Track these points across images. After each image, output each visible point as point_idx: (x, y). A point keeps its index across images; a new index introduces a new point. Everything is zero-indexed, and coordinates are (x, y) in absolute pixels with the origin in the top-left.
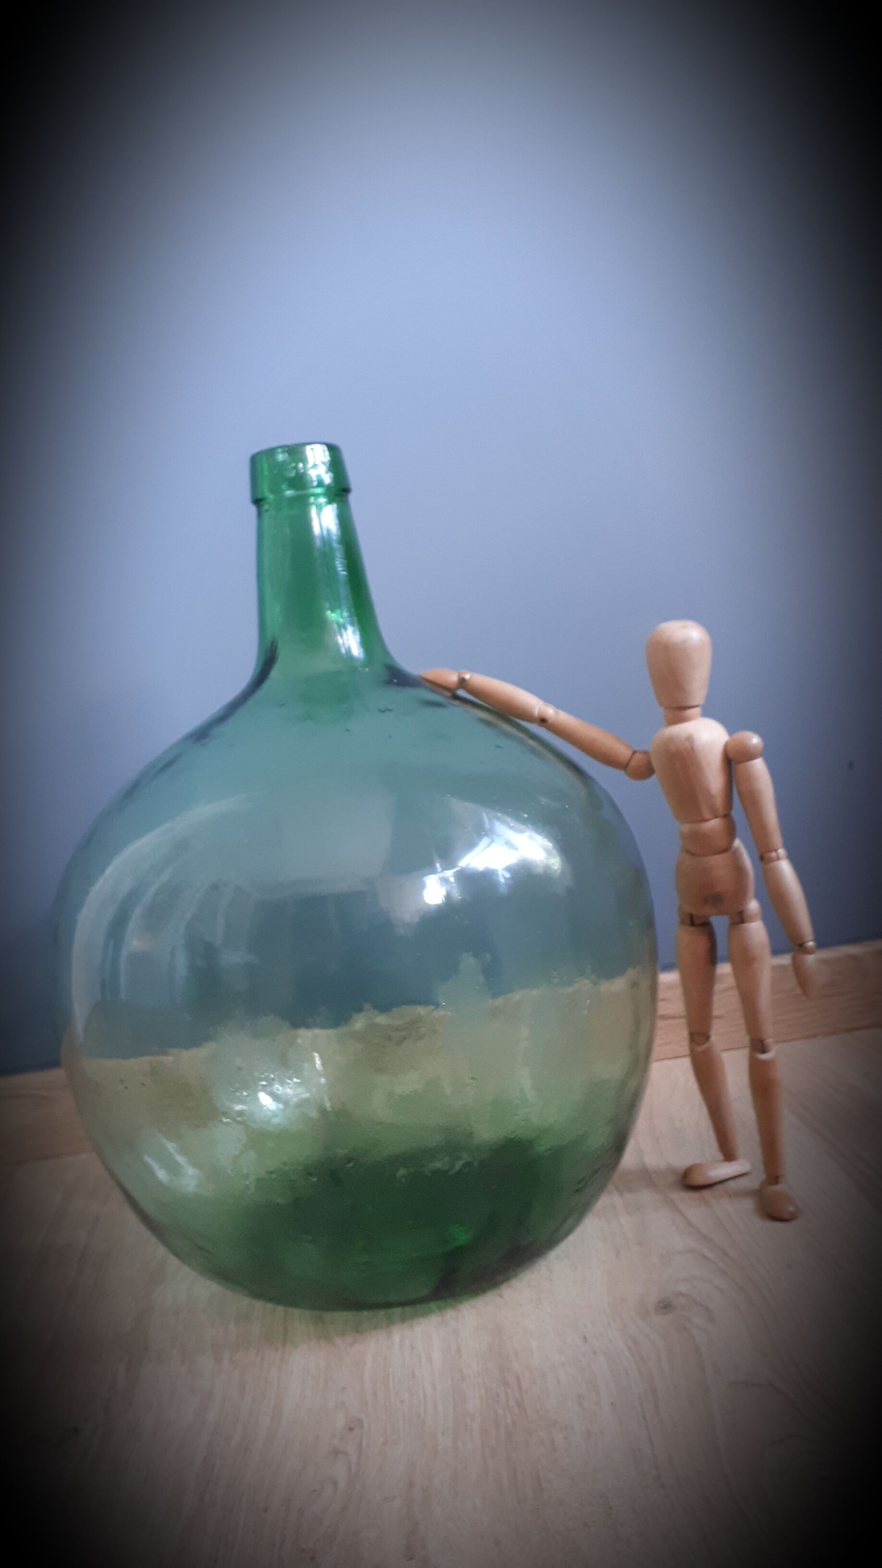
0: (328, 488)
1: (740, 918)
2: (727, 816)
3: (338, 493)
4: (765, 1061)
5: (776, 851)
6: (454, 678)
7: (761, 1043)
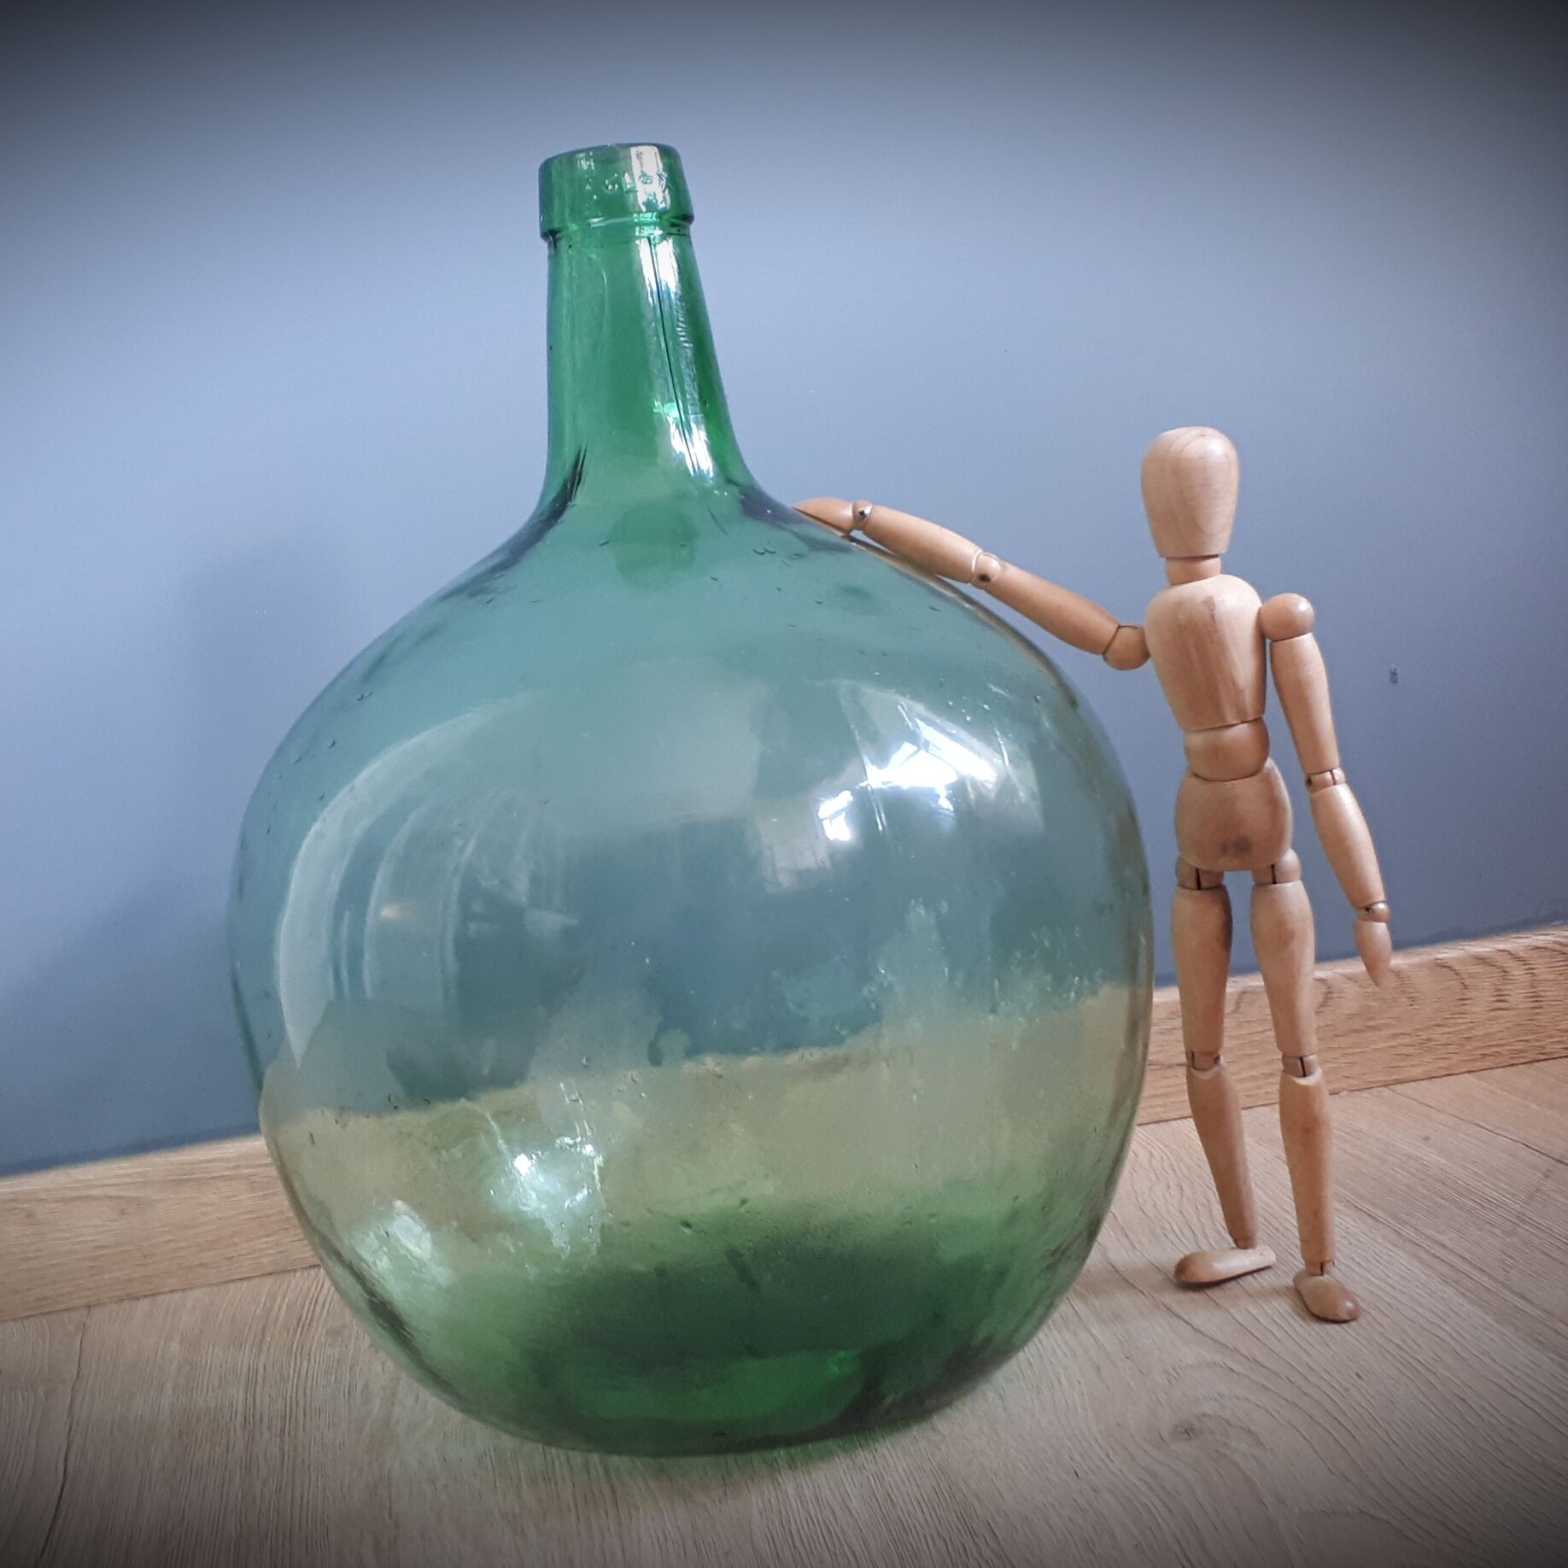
0: (661, 214)
1: (1272, 875)
3: (674, 221)
4: (1306, 1088)
5: (1331, 771)
6: (848, 513)
7: (1299, 1063)
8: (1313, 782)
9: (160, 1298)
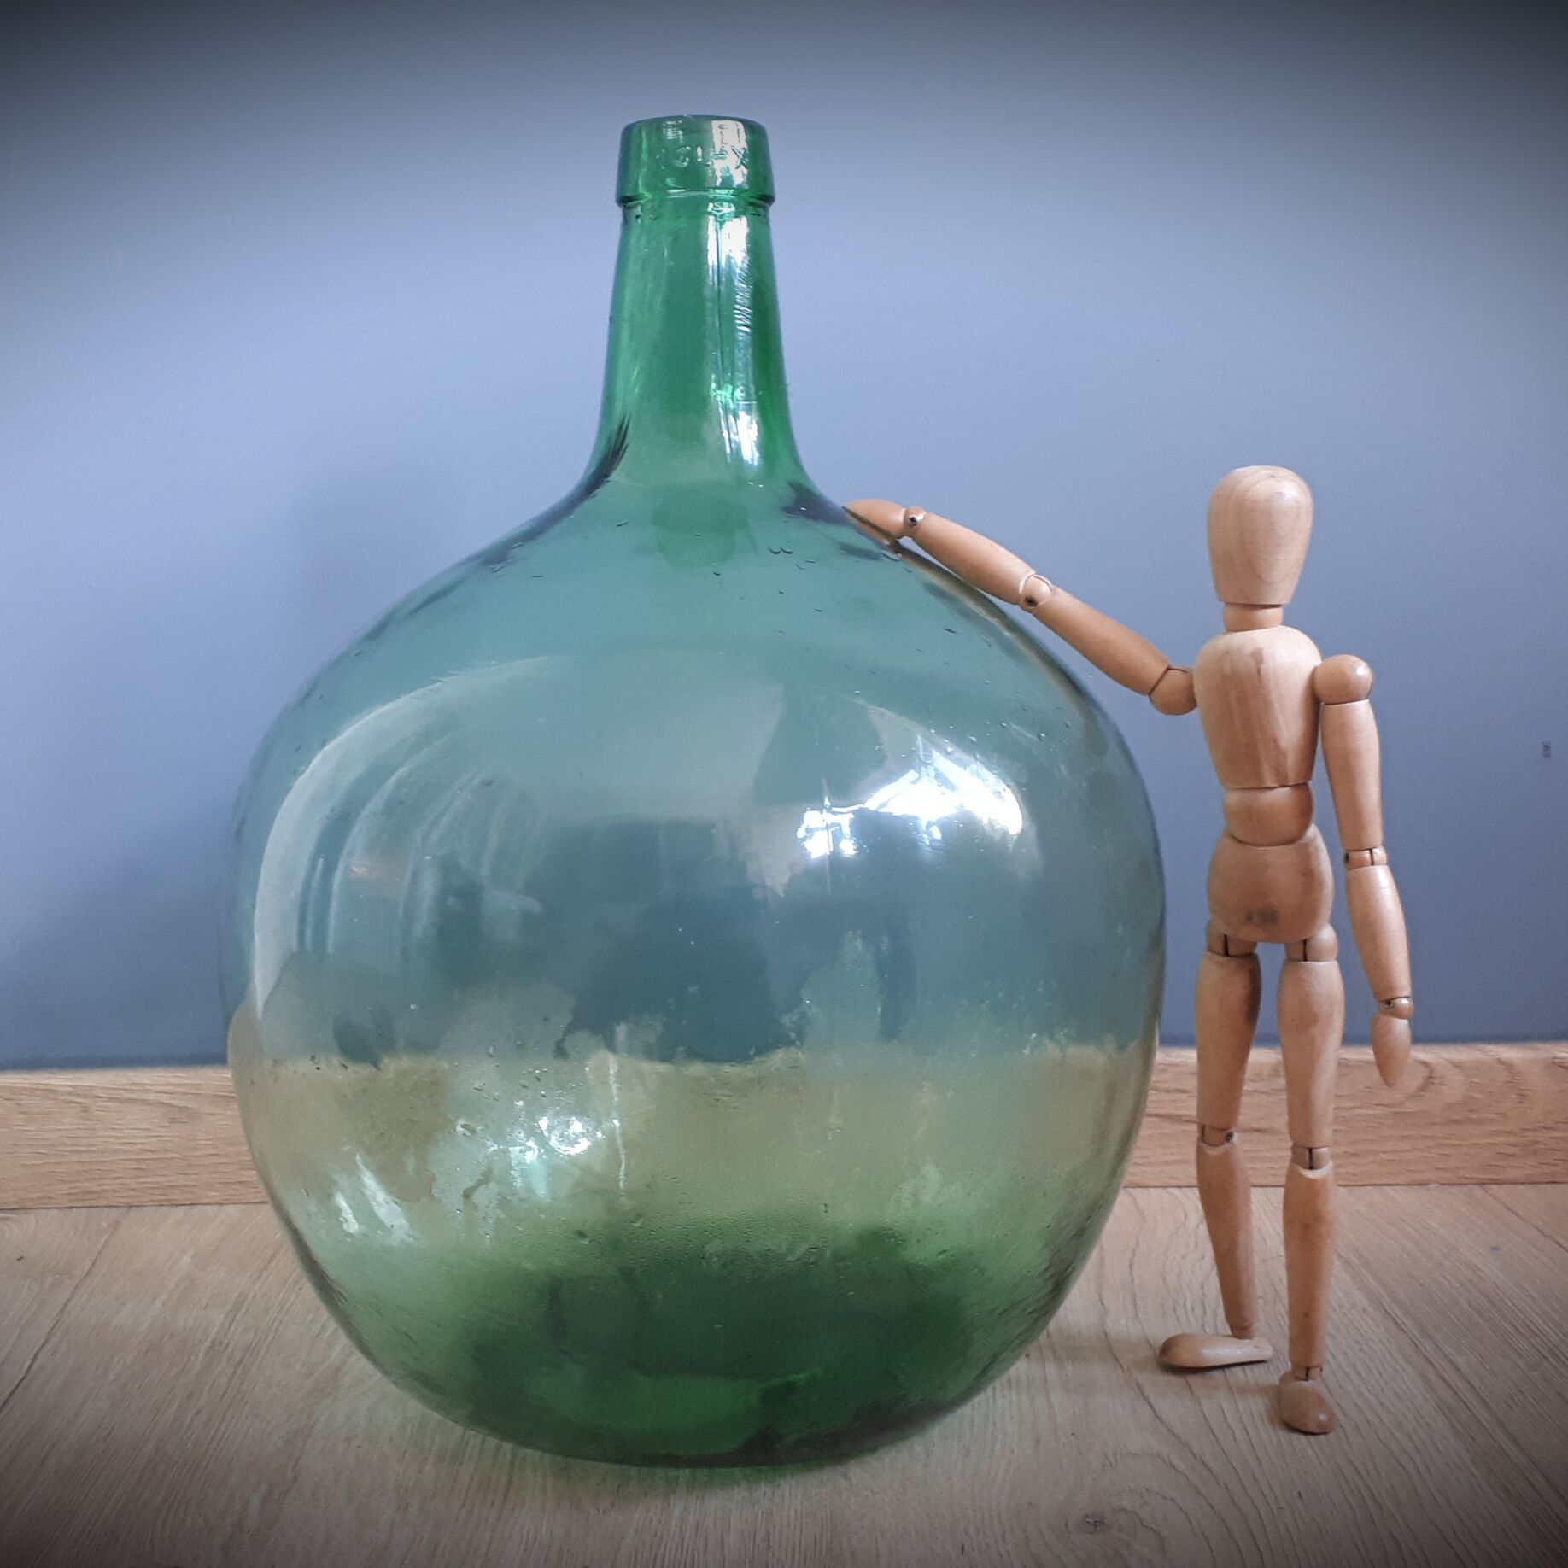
0: (739, 191)
1: (1304, 951)
2: (1302, 787)
3: (754, 200)
4: (1312, 1182)
5: (1371, 850)
6: (899, 518)
7: (1307, 1153)
8: (1350, 859)
9: (197, 1209)
